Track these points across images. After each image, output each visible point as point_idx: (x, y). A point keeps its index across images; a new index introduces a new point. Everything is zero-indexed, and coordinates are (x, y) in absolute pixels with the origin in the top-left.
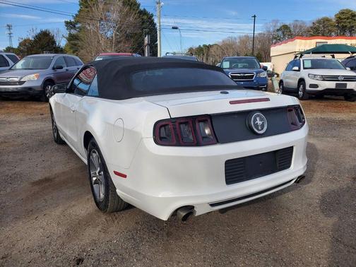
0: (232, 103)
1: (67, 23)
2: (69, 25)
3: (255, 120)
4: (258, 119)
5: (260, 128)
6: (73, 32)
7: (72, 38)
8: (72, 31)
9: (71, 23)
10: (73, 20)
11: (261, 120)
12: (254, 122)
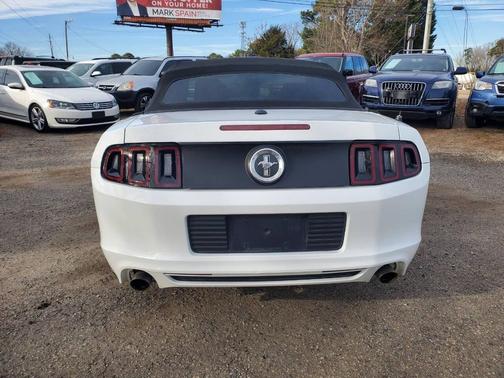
0: (223, 128)
1: (303, 14)
2: (308, 16)
3: (260, 158)
4: (266, 158)
5: (266, 173)
6: (311, 26)
7: (307, 35)
8: (310, 24)
9: (308, 13)
10: (311, 9)
11: (273, 159)
12: (257, 161)
